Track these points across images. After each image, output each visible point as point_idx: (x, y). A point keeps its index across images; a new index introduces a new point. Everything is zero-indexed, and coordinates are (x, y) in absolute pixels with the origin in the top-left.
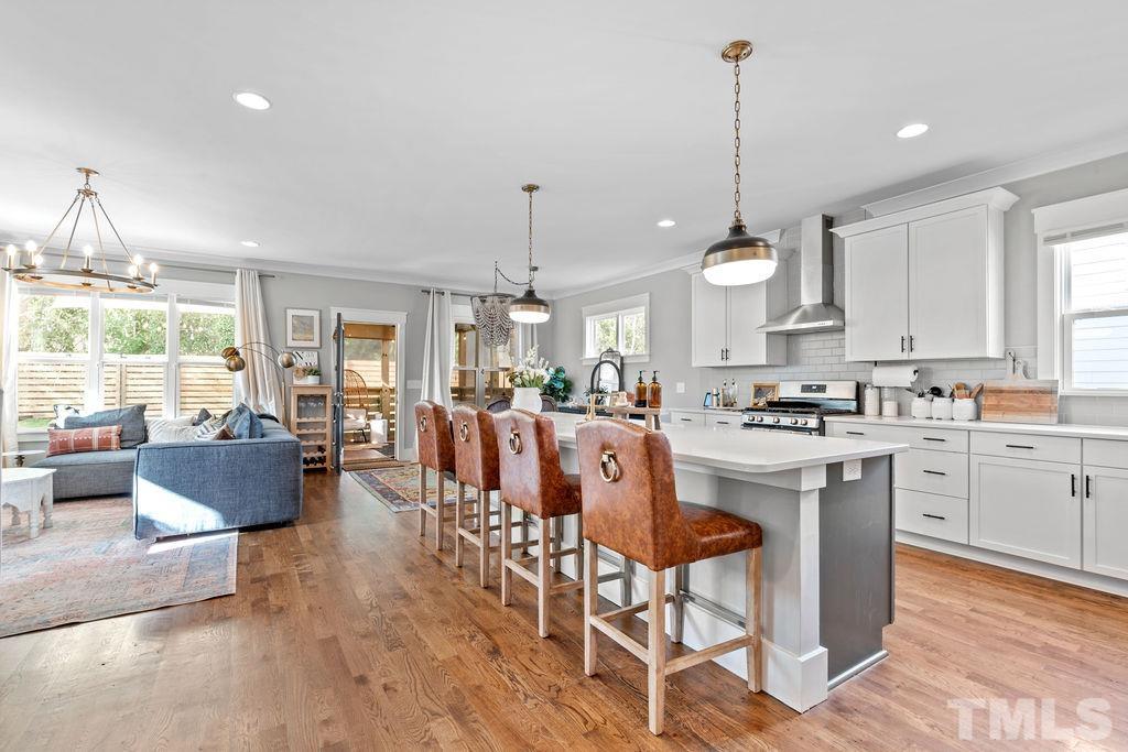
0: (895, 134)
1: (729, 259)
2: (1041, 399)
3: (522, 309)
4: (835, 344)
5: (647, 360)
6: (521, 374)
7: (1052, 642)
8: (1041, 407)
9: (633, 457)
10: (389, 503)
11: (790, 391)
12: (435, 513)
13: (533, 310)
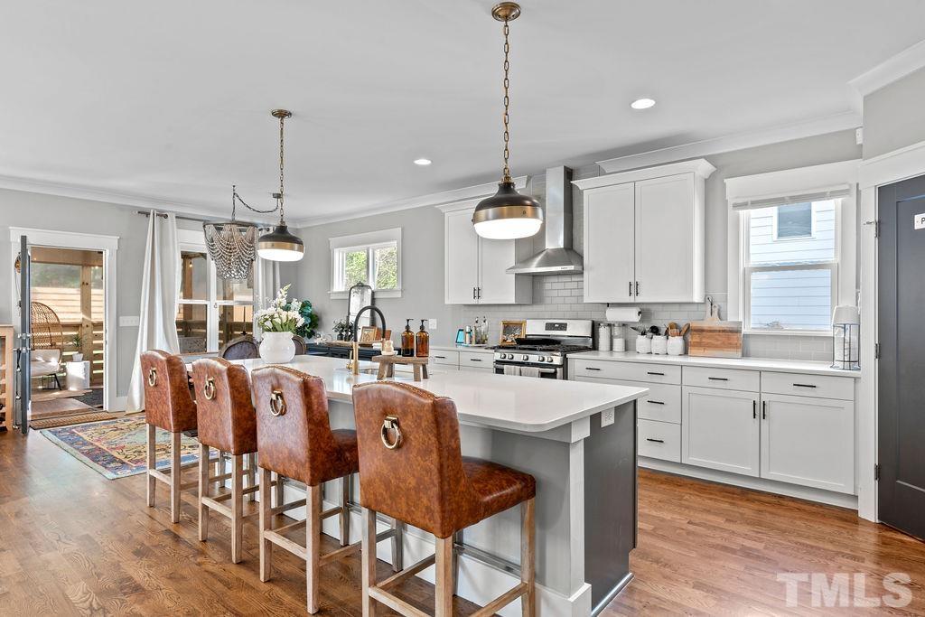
0: (630, 104)
1: (499, 216)
2: (730, 339)
3: (273, 247)
4: (575, 285)
5: (400, 295)
6: (272, 317)
7: (748, 543)
8: (730, 344)
9: (419, 425)
10: (101, 469)
11: (535, 328)
12: (170, 481)
13: (285, 248)
